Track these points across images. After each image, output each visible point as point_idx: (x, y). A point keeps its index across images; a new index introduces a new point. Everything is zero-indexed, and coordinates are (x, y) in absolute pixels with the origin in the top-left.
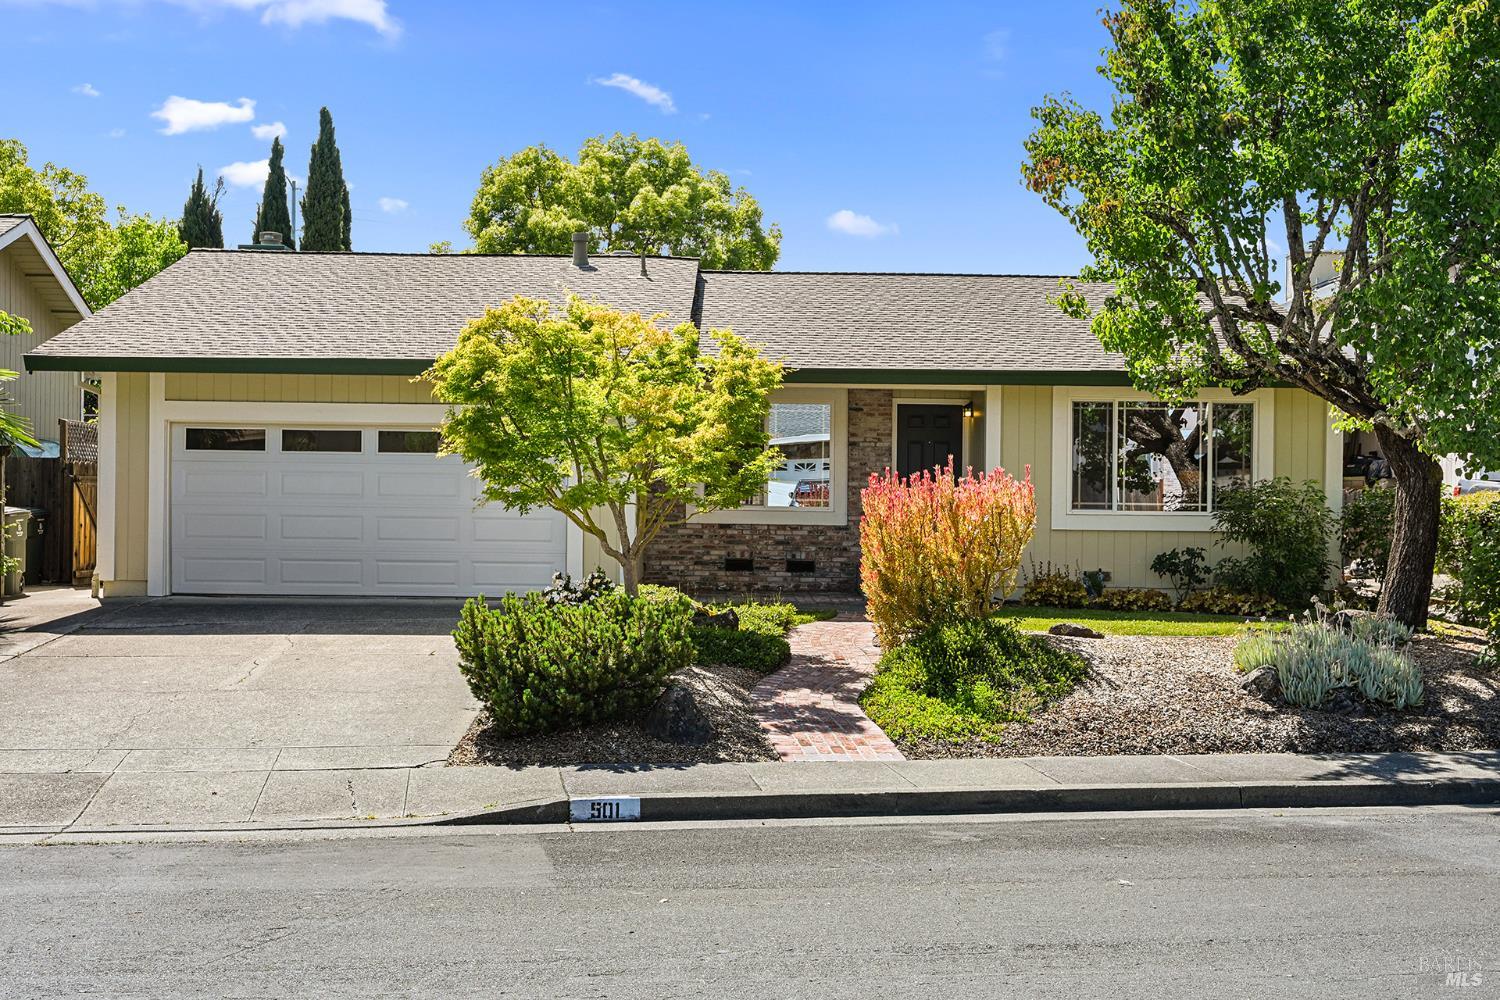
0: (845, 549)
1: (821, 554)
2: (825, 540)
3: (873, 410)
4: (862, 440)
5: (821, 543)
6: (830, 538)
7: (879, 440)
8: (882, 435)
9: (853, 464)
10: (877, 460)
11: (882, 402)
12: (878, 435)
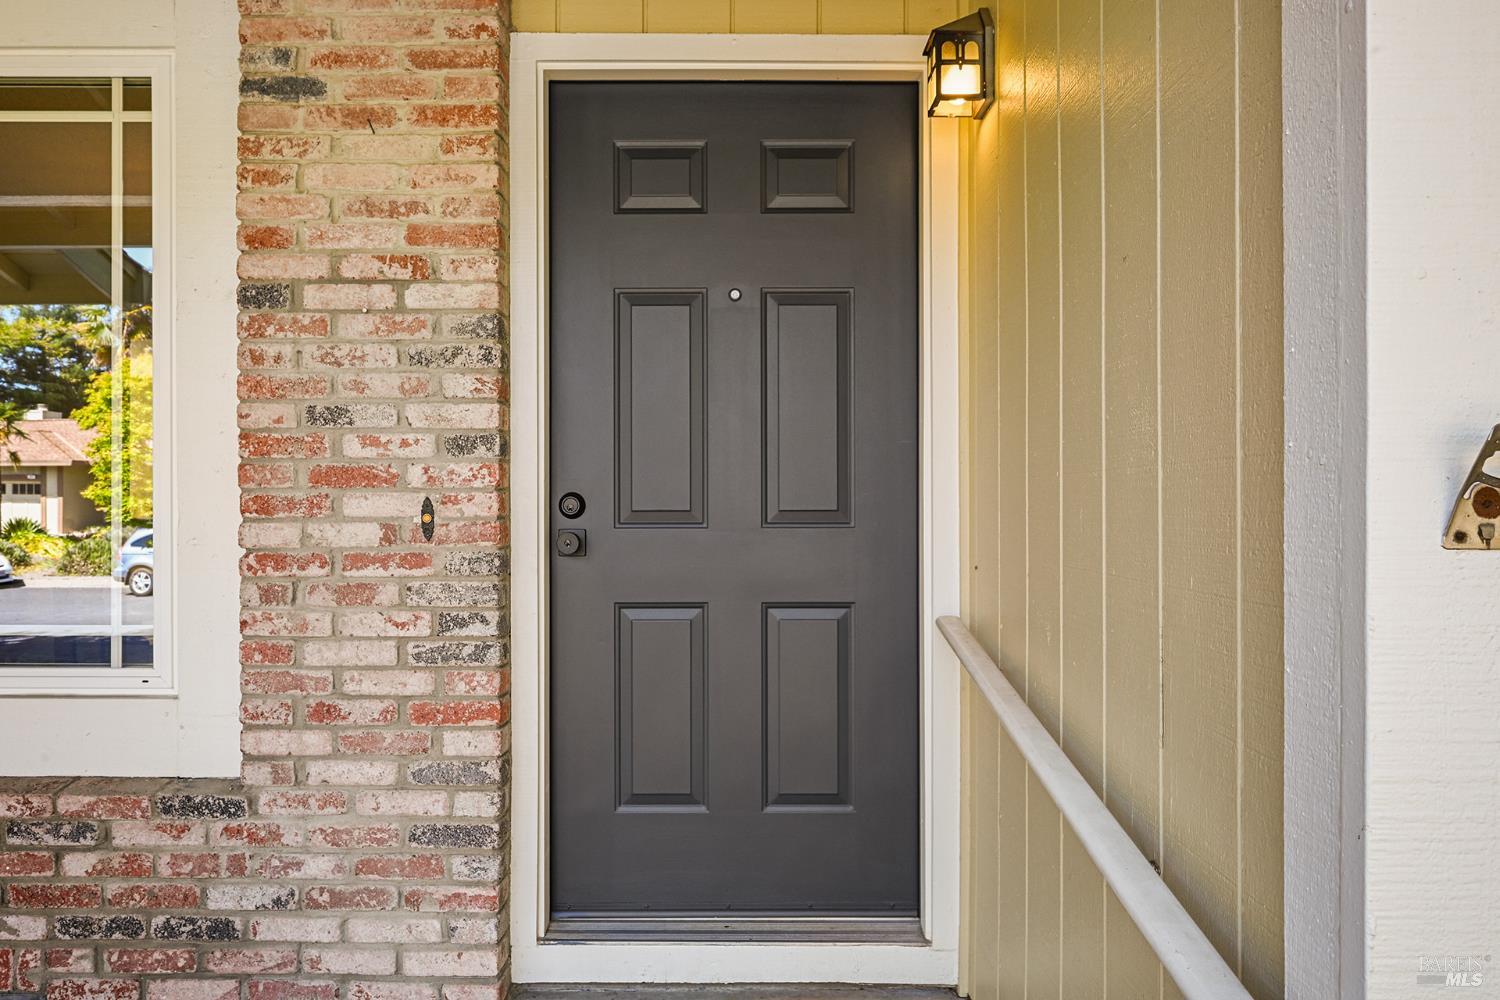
0: (222, 930)
1: (80, 963)
2: (102, 871)
3: (388, 86)
4: (322, 268)
5: (80, 893)
6: (133, 865)
7: (422, 270)
8: (440, 236)
9: (263, 415)
10: (409, 393)
11: (438, 40)
12: (414, 236)
